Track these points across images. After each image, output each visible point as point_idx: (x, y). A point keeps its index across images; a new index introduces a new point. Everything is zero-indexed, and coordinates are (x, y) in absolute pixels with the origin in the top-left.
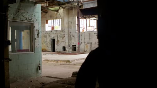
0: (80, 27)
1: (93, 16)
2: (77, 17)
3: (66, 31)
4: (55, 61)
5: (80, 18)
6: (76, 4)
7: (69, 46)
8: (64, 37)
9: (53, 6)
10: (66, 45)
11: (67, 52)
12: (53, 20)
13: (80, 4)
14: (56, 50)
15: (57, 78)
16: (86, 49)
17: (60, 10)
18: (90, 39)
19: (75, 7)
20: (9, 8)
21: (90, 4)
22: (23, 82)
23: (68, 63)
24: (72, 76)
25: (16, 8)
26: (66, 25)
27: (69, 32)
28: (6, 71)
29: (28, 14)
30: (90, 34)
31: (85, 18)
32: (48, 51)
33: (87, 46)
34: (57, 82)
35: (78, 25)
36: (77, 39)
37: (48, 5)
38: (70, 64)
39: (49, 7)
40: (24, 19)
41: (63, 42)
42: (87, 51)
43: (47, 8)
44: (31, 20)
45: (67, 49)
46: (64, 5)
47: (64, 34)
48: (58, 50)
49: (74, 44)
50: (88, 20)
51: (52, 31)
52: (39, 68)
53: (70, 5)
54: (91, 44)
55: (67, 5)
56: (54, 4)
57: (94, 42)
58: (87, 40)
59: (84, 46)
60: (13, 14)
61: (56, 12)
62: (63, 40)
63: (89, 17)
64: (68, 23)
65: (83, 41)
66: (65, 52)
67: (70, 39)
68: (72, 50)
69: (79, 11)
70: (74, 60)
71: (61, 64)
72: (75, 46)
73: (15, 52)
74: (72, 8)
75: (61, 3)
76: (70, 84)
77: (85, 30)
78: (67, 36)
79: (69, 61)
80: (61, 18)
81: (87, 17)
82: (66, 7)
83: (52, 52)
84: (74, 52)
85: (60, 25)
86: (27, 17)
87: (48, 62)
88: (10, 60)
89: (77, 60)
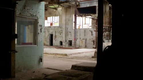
0: (77, 24)
1: (89, 14)
2: (75, 15)
3: (64, 27)
4: (54, 54)
5: (77, 16)
6: (74, 3)
7: (66, 41)
8: (61, 33)
9: (52, 4)
10: (63, 40)
11: (64, 46)
12: (52, 17)
13: (77, 4)
14: (53, 44)
15: (57, 70)
16: (81, 45)
17: (59, 8)
18: (85, 35)
19: (73, 6)
20: (17, 4)
21: (87, 4)
22: (26, 72)
23: (65, 57)
24: (71, 69)
25: (23, 4)
26: (64, 22)
27: (66, 28)
28: (12, 62)
29: (33, 11)
30: (85, 31)
31: (82, 16)
32: (46, 45)
33: (82, 42)
34: (59, 73)
35: (75, 22)
36: (73, 35)
37: (48, 3)
38: (68, 57)
39: (49, 5)
40: (29, 15)
41: (60, 37)
42: (82, 46)
43: (47, 6)
44: (35, 16)
45: (63, 44)
46: (63, 4)
47: (62, 30)
48: (55, 44)
49: (71, 40)
50: (84, 18)
51: (50, 27)
52: (41, 60)
53: (68, 4)
54: (86, 40)
55: (65, 3)
56: (54, 2)
57: (89, 38)
58: (82, 36)
59: (80, 42)
60: (20, 10)
61: (55, 10)
62: (60, 36)
63: (85, 16)
64: (66, 20)
65: (78, 37)
66: (62, 46)
67: (67, 35)
68: (69, 44)
69: (77, 9)
70: (71, 54)
71: (59, 57)
72: (71, 41)
73: (20, 45)
74: (69, 7)
75: (60, 2)
76: (71, 76)
77: (81, 27)
78: (64, 32)
79: (66, 55)
80: (60, 16)
81: (83, 15)
82: (64, 6)
83: (50, 46)
84: (70, 47)
85: (58, 22)
86: (32, 13)
87: (47, 55)
88: (16, 52)
89: (73, 54)
